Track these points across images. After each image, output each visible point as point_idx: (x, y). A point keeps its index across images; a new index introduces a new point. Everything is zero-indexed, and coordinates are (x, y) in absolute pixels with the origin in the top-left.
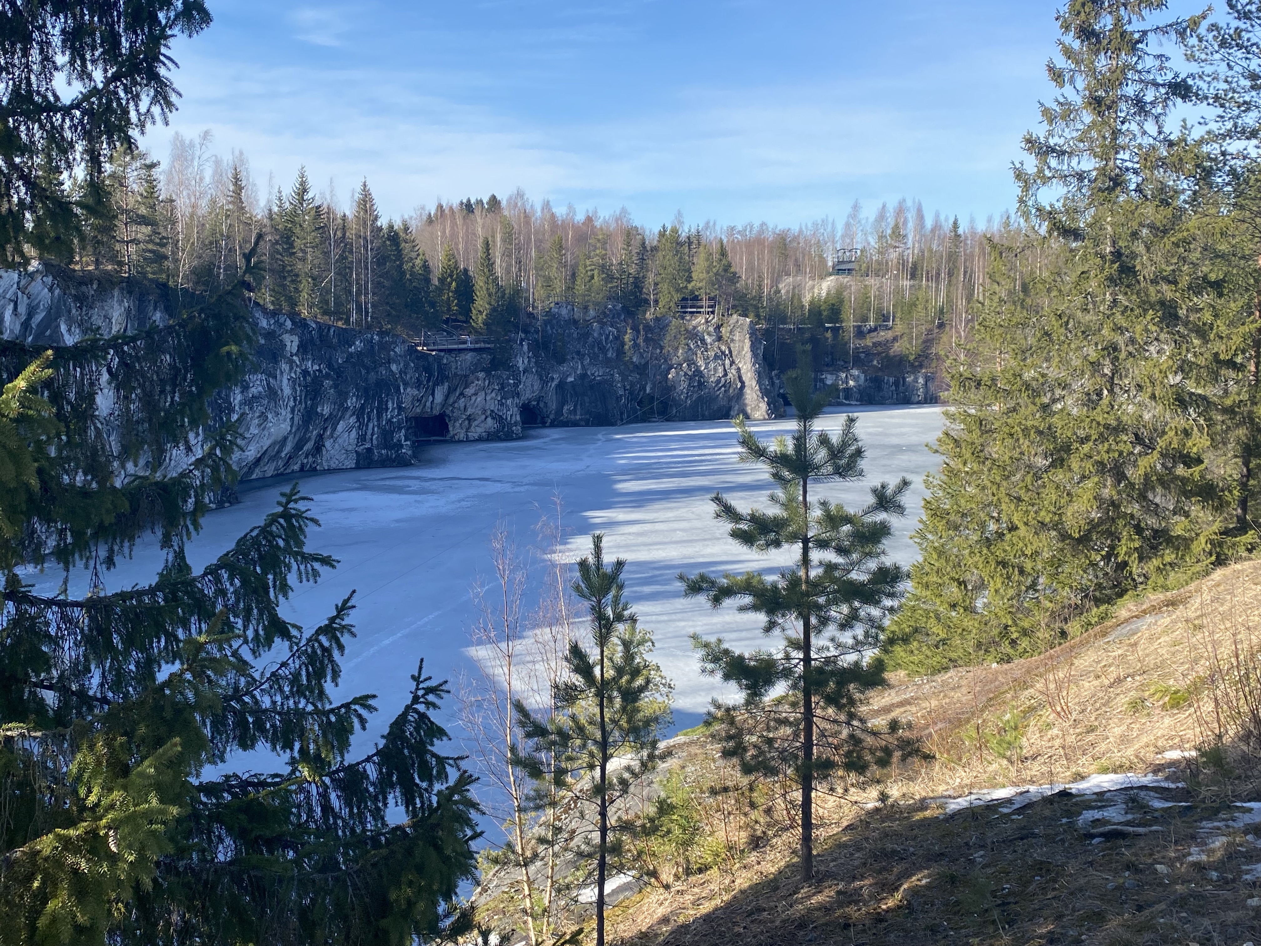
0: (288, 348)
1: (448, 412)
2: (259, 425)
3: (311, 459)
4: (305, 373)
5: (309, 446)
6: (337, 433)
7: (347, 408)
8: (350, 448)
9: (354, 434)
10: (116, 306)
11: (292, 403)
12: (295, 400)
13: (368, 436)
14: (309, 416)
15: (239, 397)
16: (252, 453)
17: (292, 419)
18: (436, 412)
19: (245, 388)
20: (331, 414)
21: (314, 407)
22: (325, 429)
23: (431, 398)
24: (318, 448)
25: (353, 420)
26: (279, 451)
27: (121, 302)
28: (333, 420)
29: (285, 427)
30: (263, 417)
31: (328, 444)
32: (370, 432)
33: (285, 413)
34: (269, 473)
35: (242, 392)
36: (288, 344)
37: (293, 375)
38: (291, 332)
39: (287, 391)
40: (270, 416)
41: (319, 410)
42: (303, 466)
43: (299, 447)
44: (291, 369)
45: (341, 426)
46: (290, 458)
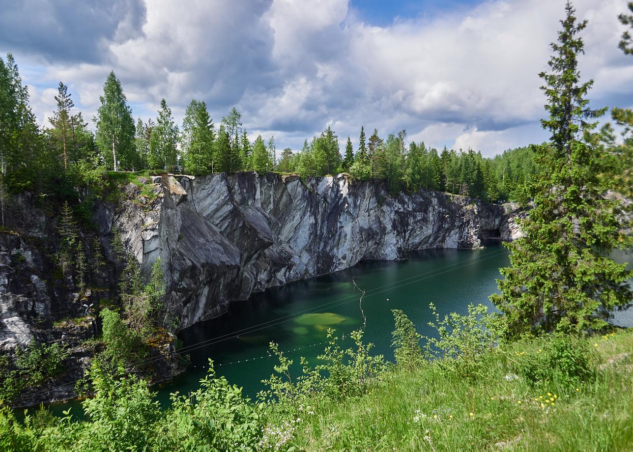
0: (433, 203)
1: (501, 228)
2: (420, 231)
3: (440, 244)
4: (439, 212)
5: (440, 239)
6: (451, 235)
7: (455, 225)
8: (456, 241)
9: (457, 235)
10: (367, 188)
11: (433, 223)
12: (434, 222)
13: (463, 237)
14: (440, 228)
15: (412, 221)
16: (417, 240)
17: (433, 229)
18: (495, 228)
19: (415, 217)
20: (448, 227)
21: (442, 225)
22: (446, 233)
23: (493, 223)
24: (443, 240)
25: (457, 230)
26: (428, 240)
27: (369, 187)
28: (449, 230)
29: (430, 231)
30: (421, 228)
31: (447, 239)
32: (463, 235)
33: (430, 226)
34: (424, 248)
35: (413, 219)
36: (433, 201)
37: (434, 213)
38: (435, 197)
39: (431, 218)
40: (424, 227)
41: (444, 226)
42: (437, 246)
43: (435, 239)
44: (433, 211)
45: (453, 232)
46: (432, 243)
